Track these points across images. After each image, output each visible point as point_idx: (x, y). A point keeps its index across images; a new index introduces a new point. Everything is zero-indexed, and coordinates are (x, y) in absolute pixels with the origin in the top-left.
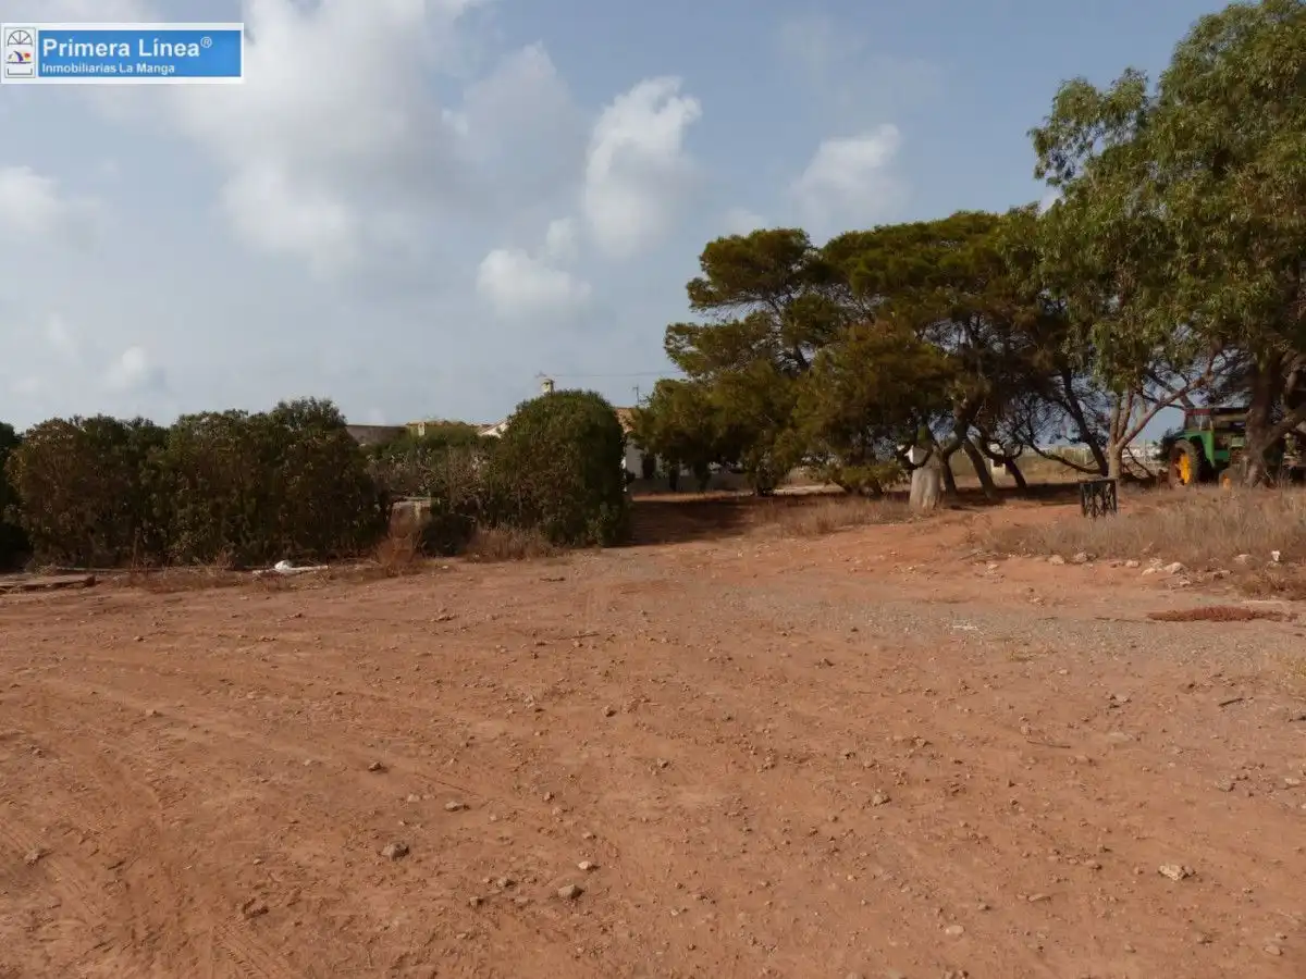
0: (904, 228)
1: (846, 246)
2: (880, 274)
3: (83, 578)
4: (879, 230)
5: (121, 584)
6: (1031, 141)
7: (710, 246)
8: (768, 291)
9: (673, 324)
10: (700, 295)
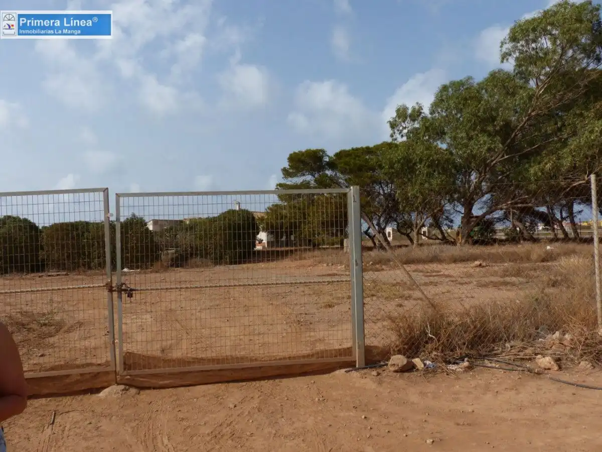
0: (362, 148)
1: (340, 155)
2: (348, 167)
3: (65, 273)
4: (353, 149)
5: (76, 274)
6: (388, 125)
7: (291, 155)
8: (312, 171)
9: (278, 183)
10: (286, 173)
